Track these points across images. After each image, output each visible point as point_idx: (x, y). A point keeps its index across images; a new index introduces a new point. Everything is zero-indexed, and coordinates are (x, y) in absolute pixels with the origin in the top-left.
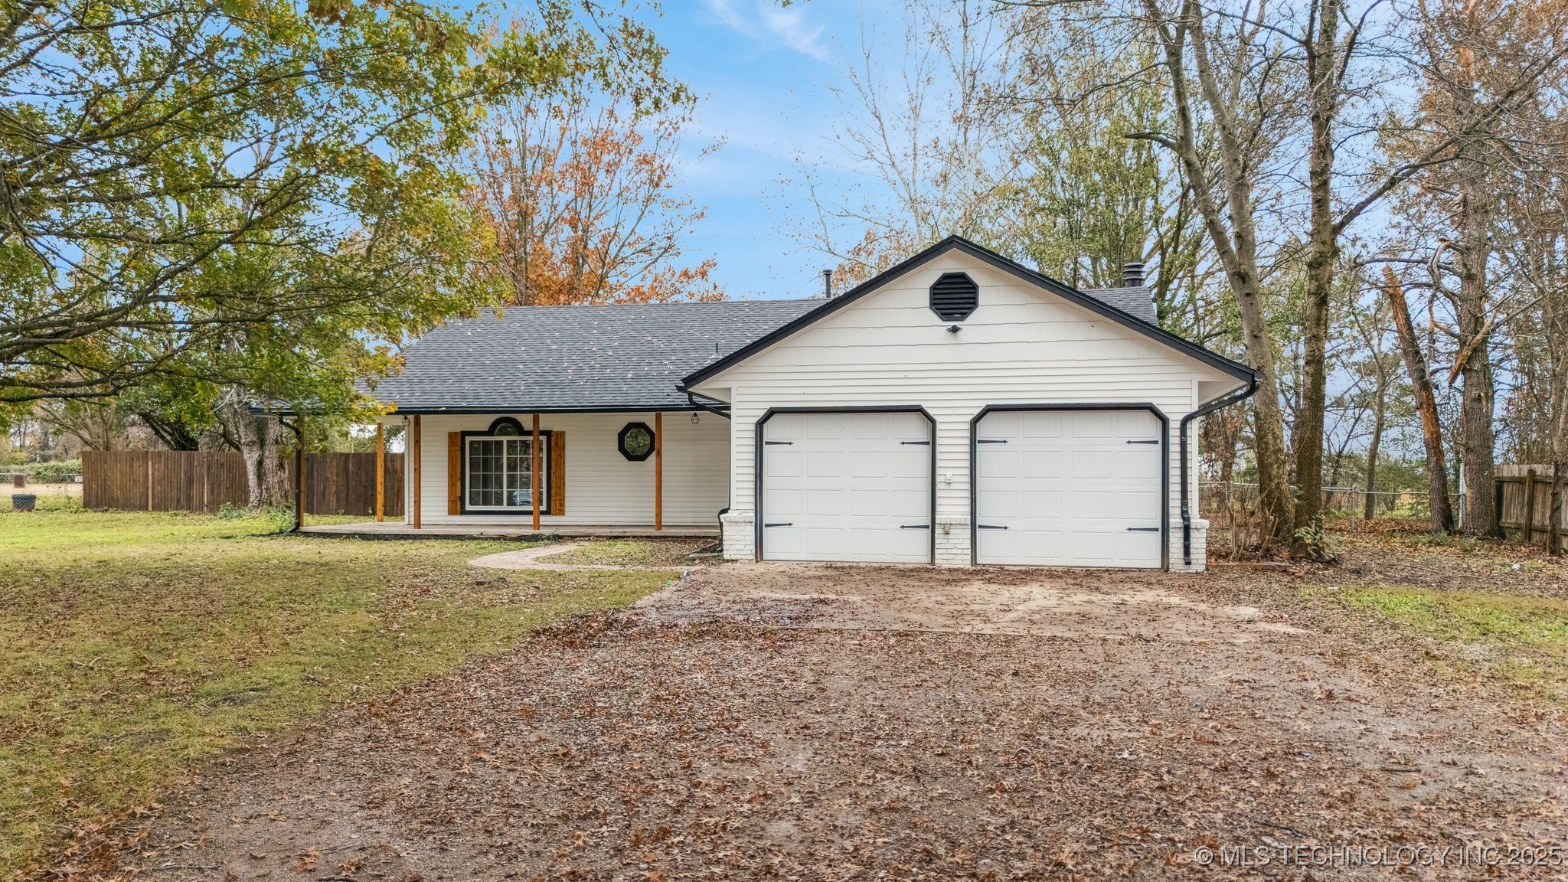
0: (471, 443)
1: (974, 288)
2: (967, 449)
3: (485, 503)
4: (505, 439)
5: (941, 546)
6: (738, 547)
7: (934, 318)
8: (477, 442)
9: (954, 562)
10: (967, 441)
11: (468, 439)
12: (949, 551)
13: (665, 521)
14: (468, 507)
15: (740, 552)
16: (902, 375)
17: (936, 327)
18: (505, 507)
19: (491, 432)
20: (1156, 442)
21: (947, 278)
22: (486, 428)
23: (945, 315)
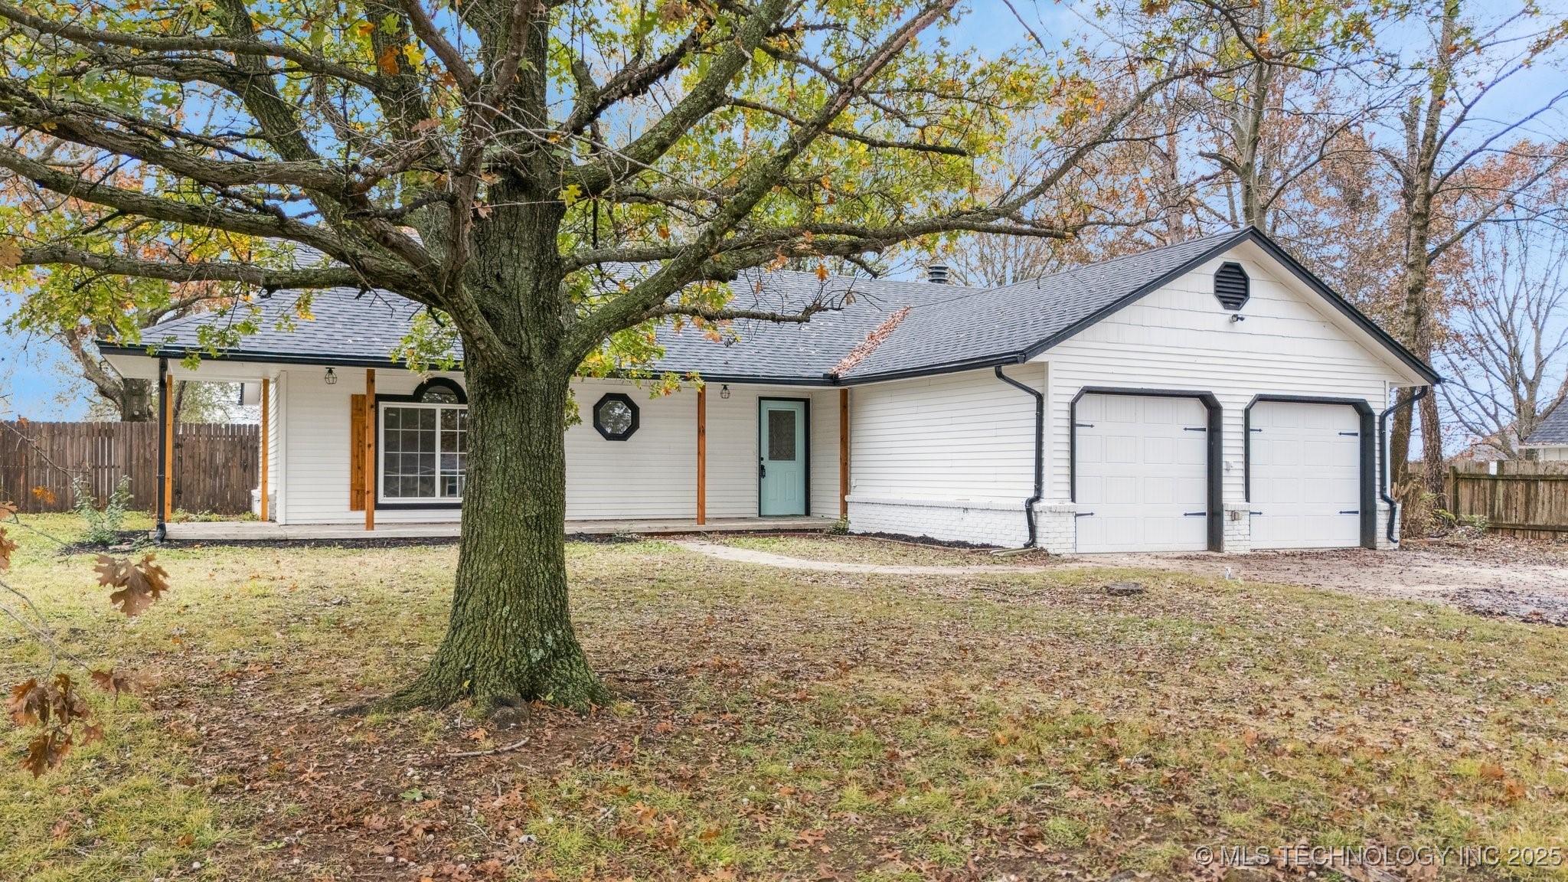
0: (387, 411)
1: (1245, 279)
2: (1242, 437)
3: (405, 494)
4: (439, 408)
5: (1229, 533)
6: (1061, 540)
7: (1216, 304)
8: (396, 410)
9: (1238, 548)
10: (1242, 429)
11: (383, 406)
12: (1236, 538)
13: (709, 512)
14: (383, 499)
15: (1063, 546)
16: (1192, 359)
17: (1217, 313)
18: (438, 499)
19: (417, 396)
20: (1356, 434)
21: (1227, 265)
22: (409, 391)
23: (1226, 304)
